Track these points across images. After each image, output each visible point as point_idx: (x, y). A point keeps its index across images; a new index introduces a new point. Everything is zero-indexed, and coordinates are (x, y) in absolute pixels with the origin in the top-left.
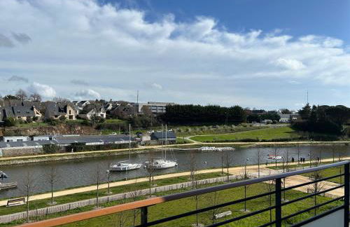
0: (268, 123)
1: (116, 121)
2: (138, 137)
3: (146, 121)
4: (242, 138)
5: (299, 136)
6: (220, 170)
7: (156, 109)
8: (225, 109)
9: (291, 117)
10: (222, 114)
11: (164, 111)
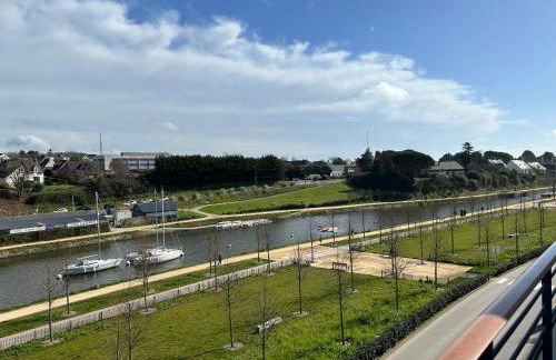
0: (315, 179)
1: (65, 187)
2: (109, 213)
3: (121, 186)
4: (281, 205)
5: (360, 196)
6: (256, 255)
7: (137, 165)
8: (251, 161)
9: (346, 169)
10: (248, 169)
11: (152, 167)
